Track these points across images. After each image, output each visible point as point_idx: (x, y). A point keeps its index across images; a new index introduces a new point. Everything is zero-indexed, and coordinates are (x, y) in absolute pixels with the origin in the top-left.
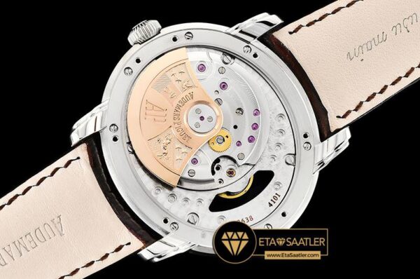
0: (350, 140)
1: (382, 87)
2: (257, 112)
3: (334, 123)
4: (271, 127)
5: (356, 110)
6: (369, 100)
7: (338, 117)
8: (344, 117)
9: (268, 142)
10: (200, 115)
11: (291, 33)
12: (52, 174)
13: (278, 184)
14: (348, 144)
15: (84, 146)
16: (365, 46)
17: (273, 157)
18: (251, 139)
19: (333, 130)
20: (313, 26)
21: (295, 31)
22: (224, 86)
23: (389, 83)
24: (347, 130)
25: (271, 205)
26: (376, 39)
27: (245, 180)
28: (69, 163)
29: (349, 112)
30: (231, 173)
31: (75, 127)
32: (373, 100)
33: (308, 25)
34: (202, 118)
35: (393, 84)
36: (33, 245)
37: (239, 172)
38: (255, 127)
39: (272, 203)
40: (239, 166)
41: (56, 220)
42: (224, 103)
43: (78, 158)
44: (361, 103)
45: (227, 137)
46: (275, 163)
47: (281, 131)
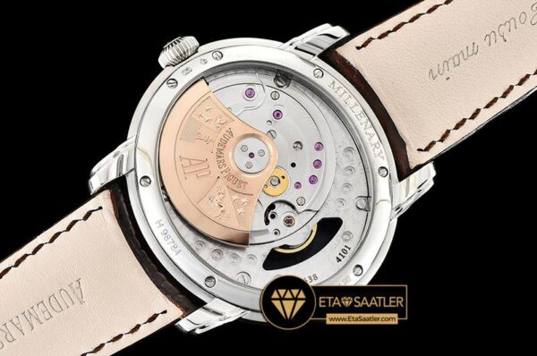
0: (435, 179)
1: (473, 111)
2: (319, 146)
3: (414, 158)
4: (337, 164)
5: (442, 140)
6: (457, 127)
7: (420, 150)
8: (427, 149)
9: (334, 183)
10: (249, 152)
11: (358, 48)
12: (69, 229)
13: (348, 233)
14: (432, 183)
15: (107, 193)
16: (451, 61)
17: (341, 201)
18: (313, 180)
19: (413, 166)
20: (386, 38)
21: (365, 45)
22: (278, 115)
23: (481, 106)
24: (431, 165)
25: (339, 260)
26: (465, 52)
27: (306, 230)
28: (89, 214)
29: (433, 143)
30: (289, 222)
31: (94, 169)
32: (462, 128)
33: (380, 37)
34: (251, 155)
35: (488, 106)
36: (47, 316)
37: (299, 221)
38: (318, 164)
39: (340, 257)
40: (299, 213)
41: (75, 285)
42: (279, 136)
43: (100, 208)
44: (448, 132)
45: (283, 177)
46: (343, 208)
47: (350, 169)
